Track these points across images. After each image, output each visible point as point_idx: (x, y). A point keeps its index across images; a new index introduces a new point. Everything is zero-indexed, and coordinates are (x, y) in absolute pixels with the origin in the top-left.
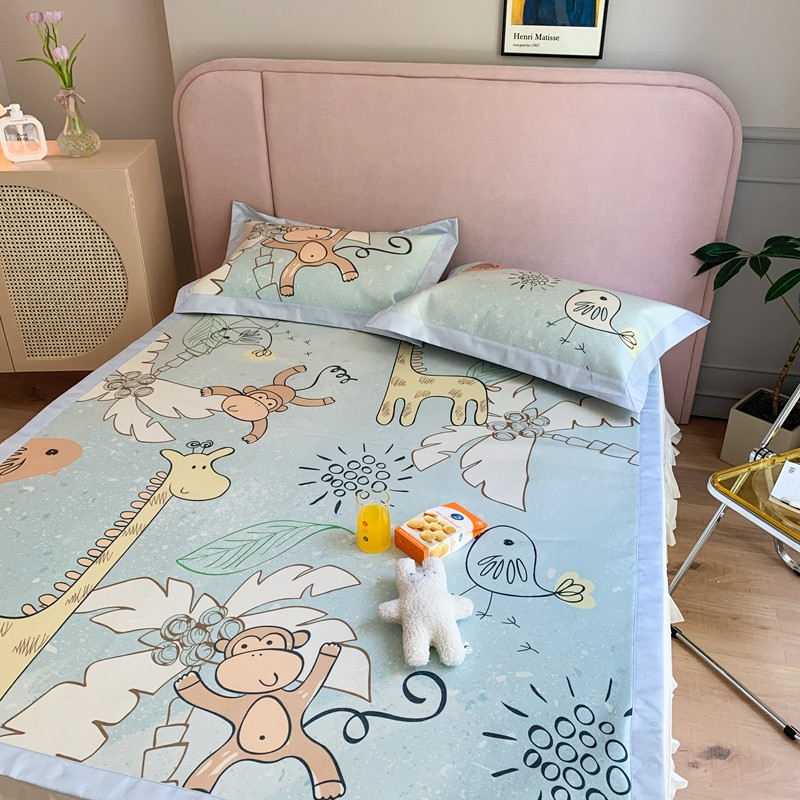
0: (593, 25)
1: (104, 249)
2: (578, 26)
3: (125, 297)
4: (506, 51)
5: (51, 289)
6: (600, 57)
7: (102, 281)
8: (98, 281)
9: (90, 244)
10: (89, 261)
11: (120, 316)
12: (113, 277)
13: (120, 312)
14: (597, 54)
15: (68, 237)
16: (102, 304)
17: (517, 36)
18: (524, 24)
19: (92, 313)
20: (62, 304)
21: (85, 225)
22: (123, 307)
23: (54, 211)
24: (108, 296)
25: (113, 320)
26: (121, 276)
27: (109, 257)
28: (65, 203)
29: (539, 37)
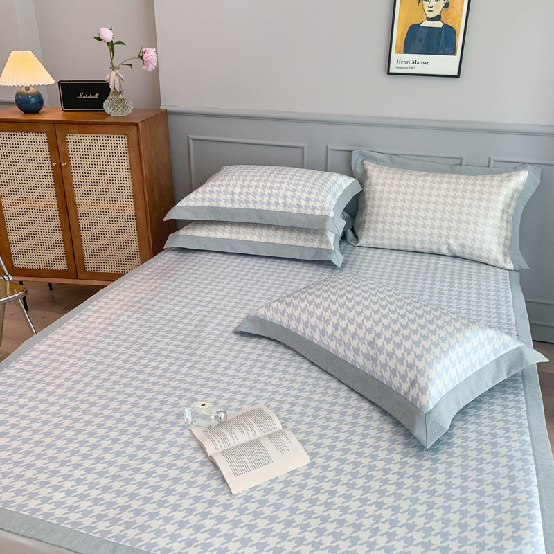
0: (454, 54)
2: (443, 54)
4: (391, 71)
6: (458, 76)
14: (456, 74)
17: (399, 61)
18: (404, 53)
29: (414, 62)
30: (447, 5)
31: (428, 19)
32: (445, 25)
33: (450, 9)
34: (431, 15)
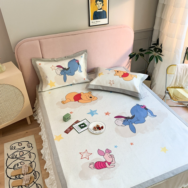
0: (106, 18)
1: (17, 92)
3: (23, 101)
4: (90, 25)
5: (5, 107)
6: (108, 24)
7: (17, 100)
8: (16, 100)
9: (14, 92)
10: (14, 96)
11: (23, 106)
12: (20, 98)
13: (22, 105)
15: (8, 93)
16: (18, 105)
17: (92, 22)
18: (93, 20)
19: (16, 108)
20: (8, 109)
21: (12, 88)
22: (23, 104)
23: (4, 88)
24: (19, 103)
25: (21, 108)
26: (22, 97)
27: (19, 94)
28: (6, 85)
29: (96, 22)
30: (103, 5)
31: (99, 9)
32: (103, 10)
33: (104, 6)
34: (99, 8)
